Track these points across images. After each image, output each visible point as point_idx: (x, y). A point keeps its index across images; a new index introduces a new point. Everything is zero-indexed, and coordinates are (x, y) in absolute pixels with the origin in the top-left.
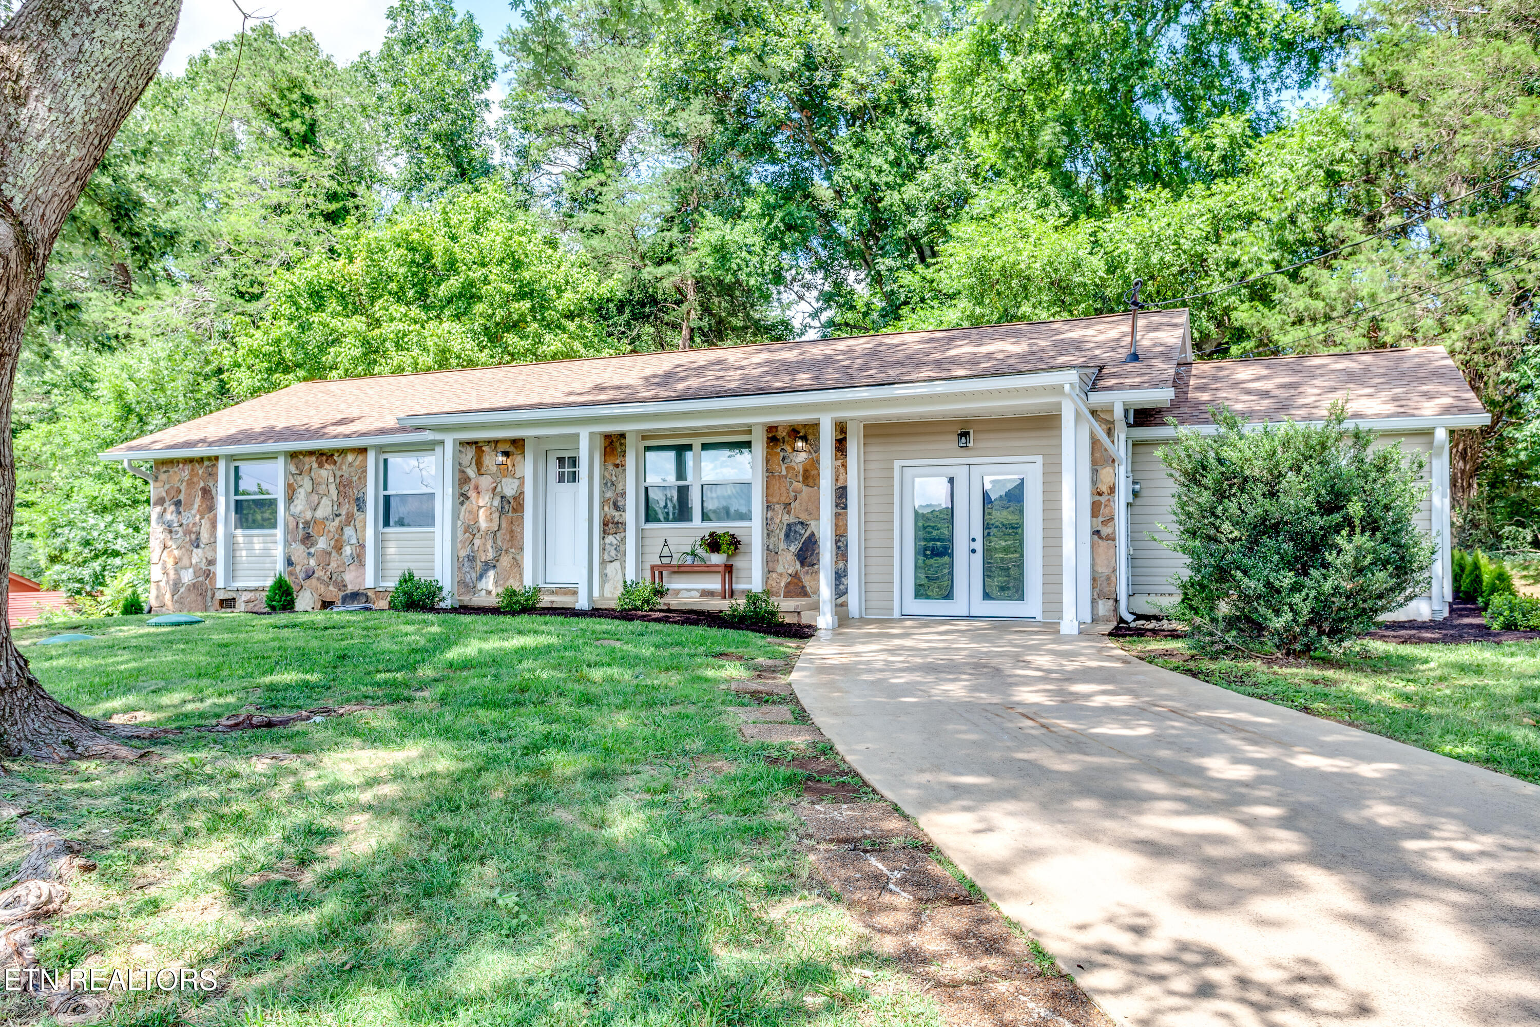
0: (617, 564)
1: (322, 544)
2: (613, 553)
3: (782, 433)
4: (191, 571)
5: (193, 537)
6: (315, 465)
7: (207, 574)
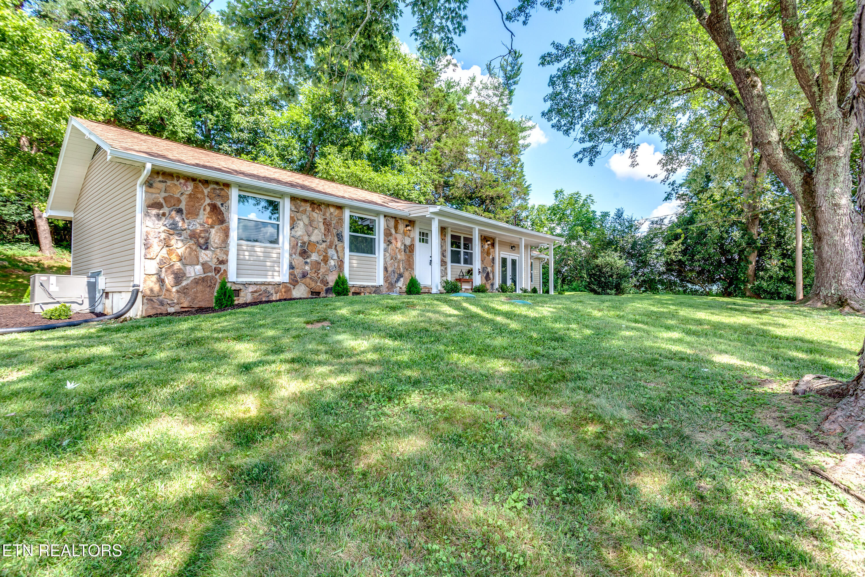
0: (445, 278)
1: (314, 257)
2: (443, 273)
3: (482, 238)
4: (199, 268)
5: (202, 241)
6: (309, 209)
7: (217, 270)
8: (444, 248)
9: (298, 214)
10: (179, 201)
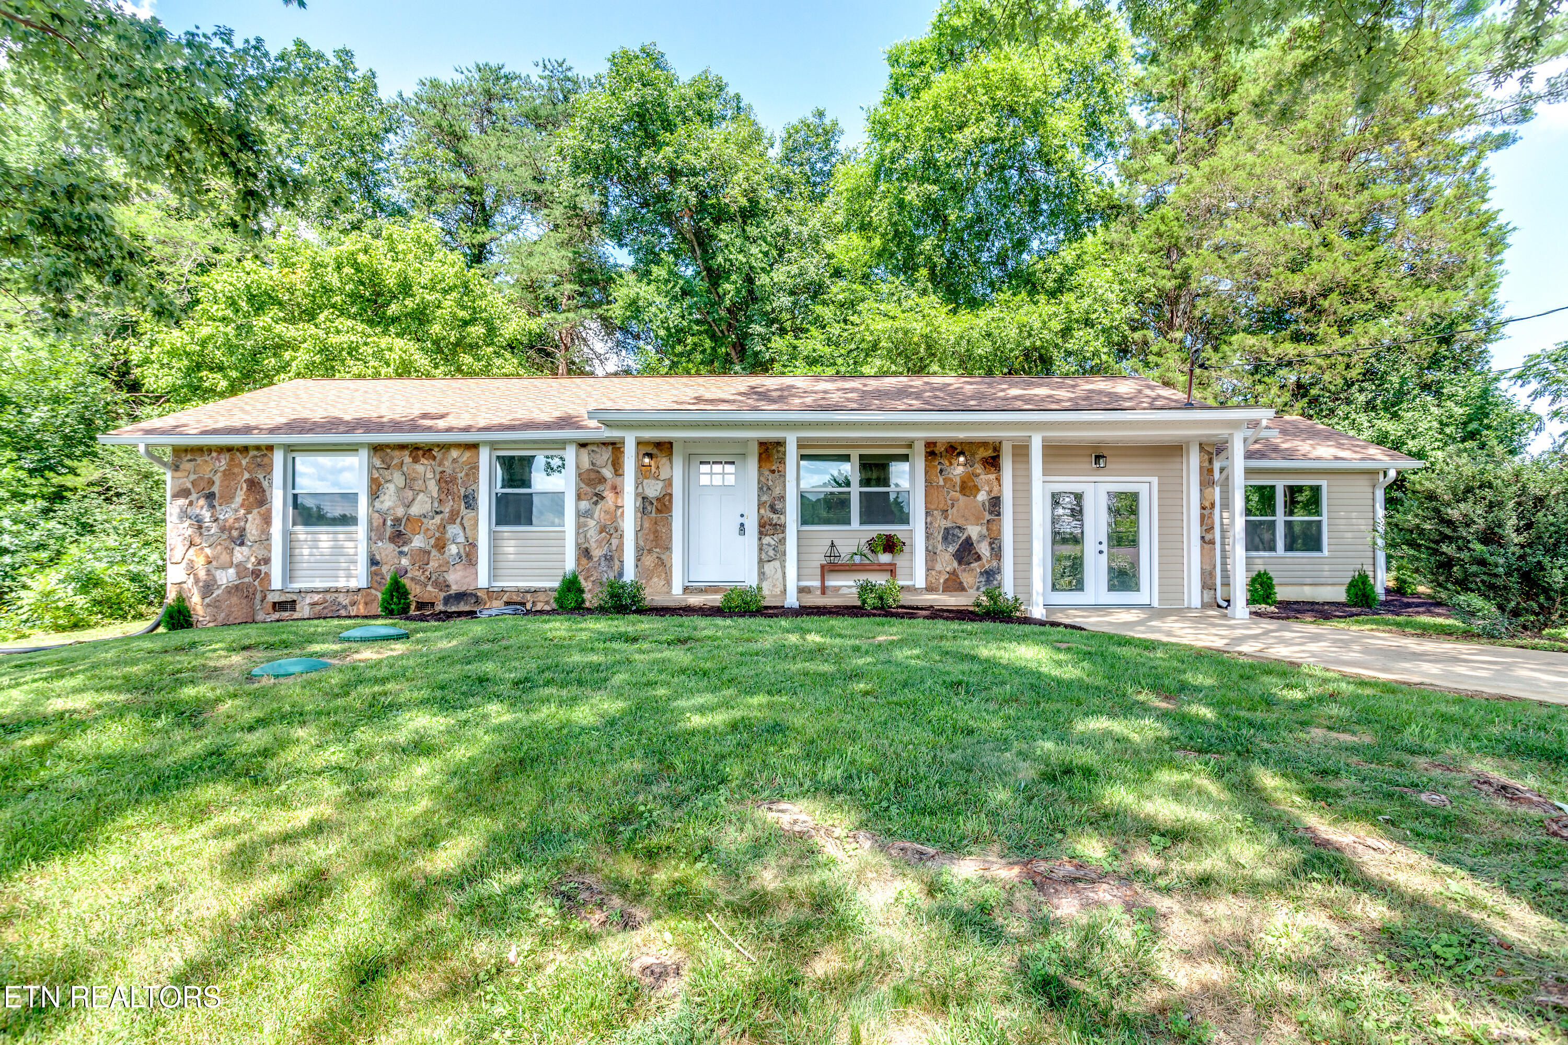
0: (777, 564)
1: (418, 542)
2: (771, 553)
3: (940, 448)
4: (232, 571)
5: (235, 533)
6: (408, 460)
7: (256, 574)
8: (777, 491)
9: (386, 473)
10: (212, 483)
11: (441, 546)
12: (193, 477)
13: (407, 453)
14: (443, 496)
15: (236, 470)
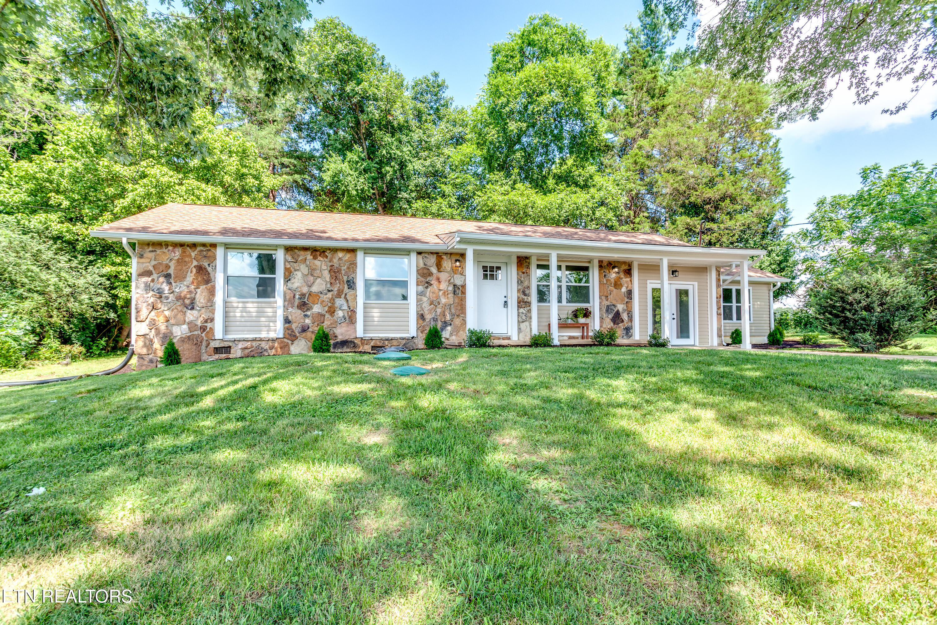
0: (527, 323)
1: (317, 309)
2: (524, 317)
4: (185, 327)
5: (187, 302)
6: (309, 257)
7: (203, 329)
8: (526, 284)
9: (295, 265)
10: (168, 267)
11: (332, 311)
12: (153, 263)
13: (309, 253)
14: (333, 281)
15: (187, 259)
